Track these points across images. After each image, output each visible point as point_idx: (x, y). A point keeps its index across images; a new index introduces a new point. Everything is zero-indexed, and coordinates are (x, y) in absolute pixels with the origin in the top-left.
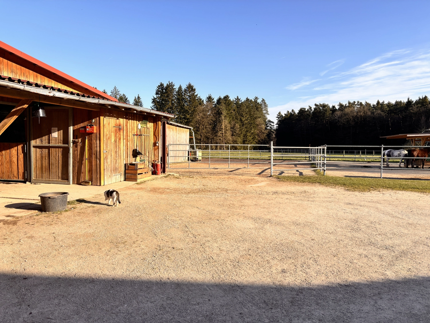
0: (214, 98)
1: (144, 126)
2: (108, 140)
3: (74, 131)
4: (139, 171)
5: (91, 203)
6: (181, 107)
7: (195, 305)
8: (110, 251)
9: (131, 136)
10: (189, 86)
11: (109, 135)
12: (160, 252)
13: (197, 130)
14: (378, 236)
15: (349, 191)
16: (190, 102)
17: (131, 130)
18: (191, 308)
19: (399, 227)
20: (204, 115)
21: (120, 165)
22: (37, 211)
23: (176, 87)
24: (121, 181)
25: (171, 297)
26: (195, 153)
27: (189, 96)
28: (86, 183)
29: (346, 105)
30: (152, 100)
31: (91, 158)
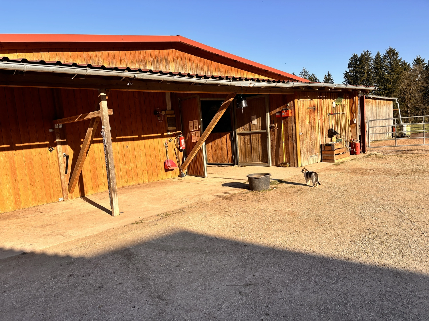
0: (424, 60)
1: (339, 104)
2: (303, 122)
3: (270, 117)
4: (336, 152)
5: (292, 184)
6: (380, 77)
7: (422, 298)
8: (316, 230)
9: (325, 115)
10: (389, 51)
11: (304, 117)
12: (371, 236)
13: (402, 101)
16: (391, 69)
17: (325, 110)
18: (417, 301)
20: (412, 81)
21: (316, 146)
22: (246, 189)
23: (373, 56)
24: (317, 163)
25: (390, 285)
26: (401, 128)
27: (390, 63)
28: (283, 165)
30: (344, 75)
31: (288, 141)
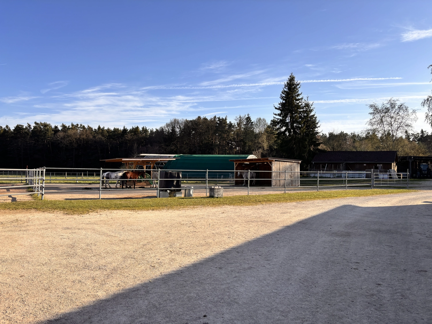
14: (93, 258)
15: (69, 215)
19: (112, 245)
29: (69, 127)
